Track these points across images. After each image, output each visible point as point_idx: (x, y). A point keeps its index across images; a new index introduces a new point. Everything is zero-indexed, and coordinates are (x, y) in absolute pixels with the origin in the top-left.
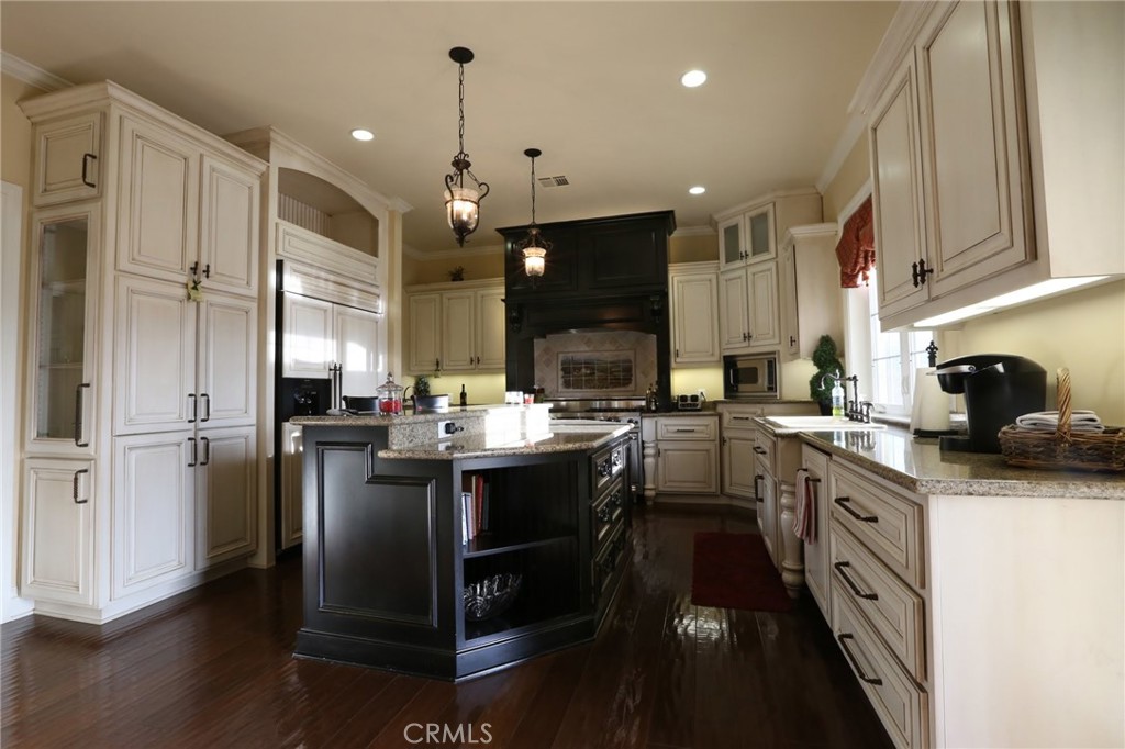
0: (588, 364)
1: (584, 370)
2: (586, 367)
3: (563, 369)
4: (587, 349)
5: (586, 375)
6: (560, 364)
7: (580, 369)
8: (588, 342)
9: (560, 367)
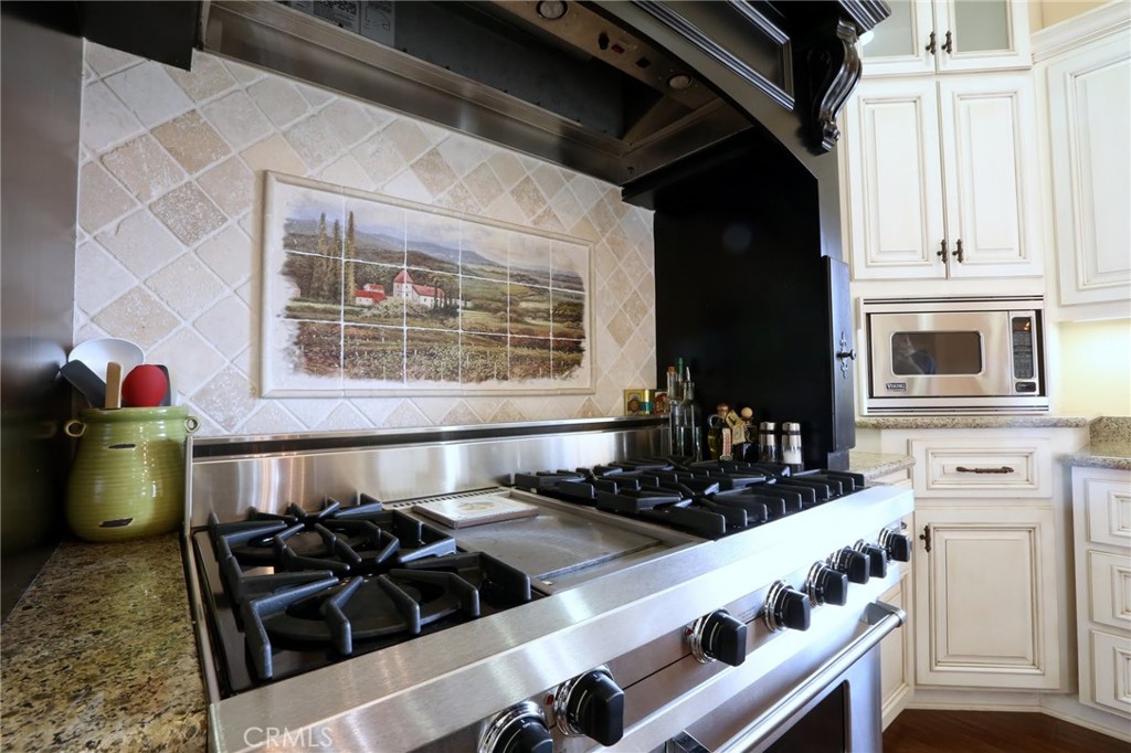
0: (426, 266)
1: (405, 293)
2: (418, 279)
3: (293, 270)
4: (421, 194)
5: (415, 314)
6: (276, 235)
7: (388, 283)
8: (431, 165)
9: (277, 256)
